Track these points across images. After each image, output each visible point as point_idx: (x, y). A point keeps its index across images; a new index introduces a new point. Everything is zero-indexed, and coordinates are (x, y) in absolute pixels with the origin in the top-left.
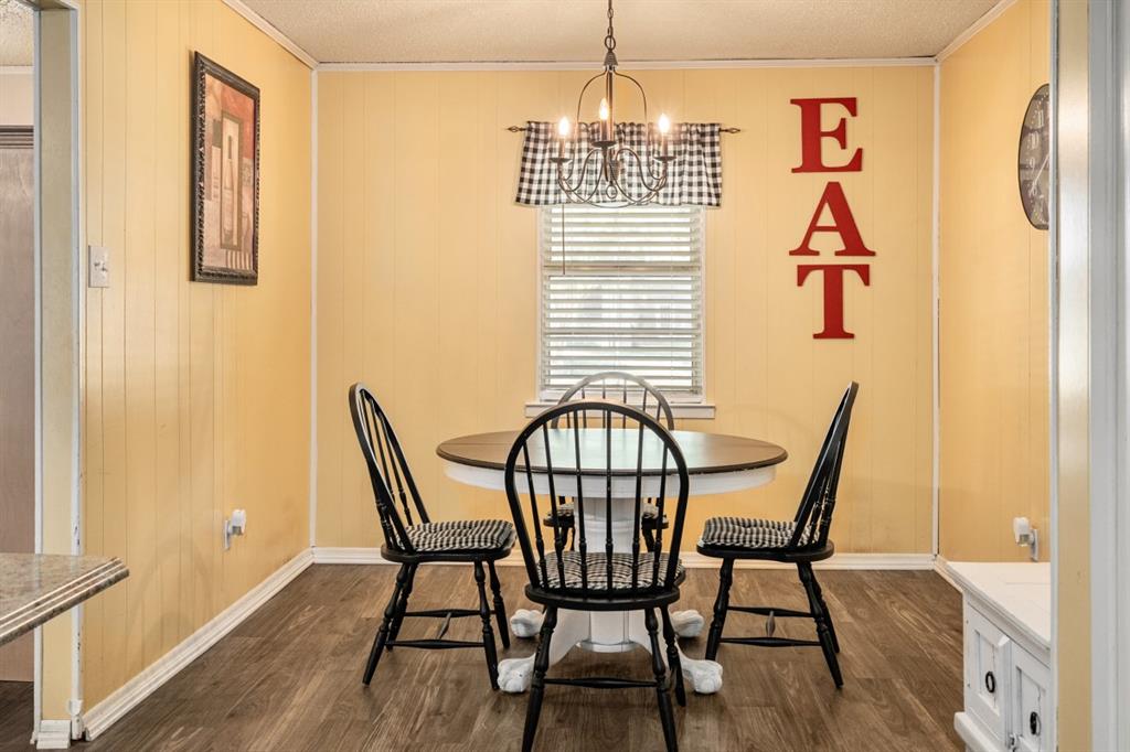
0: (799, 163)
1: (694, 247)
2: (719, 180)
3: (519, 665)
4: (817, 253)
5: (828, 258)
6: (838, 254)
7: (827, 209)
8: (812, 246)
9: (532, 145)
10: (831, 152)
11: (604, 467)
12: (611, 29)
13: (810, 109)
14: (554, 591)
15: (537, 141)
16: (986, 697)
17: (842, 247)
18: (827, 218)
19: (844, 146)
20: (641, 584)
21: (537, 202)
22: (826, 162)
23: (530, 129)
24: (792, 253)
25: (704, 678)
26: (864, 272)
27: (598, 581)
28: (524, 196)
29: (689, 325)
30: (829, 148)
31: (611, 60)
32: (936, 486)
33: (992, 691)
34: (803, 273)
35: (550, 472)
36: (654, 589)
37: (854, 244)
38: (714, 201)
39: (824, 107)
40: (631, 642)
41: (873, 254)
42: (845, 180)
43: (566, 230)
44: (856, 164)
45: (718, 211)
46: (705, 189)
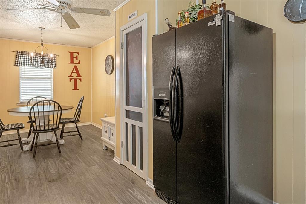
0: (70, 62)
1: (51, 75)
2: (56, 64)
3: (27, 146)
4: (73, 77)
5: (75, 77)
6: (76, 77)
7: (74, 69)
8: (72, 75)
9: (18, 55)
10: (75, 61)
11: (48, 110)
12: (42, 39)
13: (72, 54)
14: (38, 131)
15: (19, 54)
16: (106, 134)
17: (77, 76)
18: (75, 71)
19: (77, 60)
20: (54, 128)
21: (19, 66)
22: (74, 62)
23: (18, 52)
24: (69, 76)
25: (61, 142)
26: (80, 80)
27: (42, 128)
28: (16, 64)
29: (50, 88)
30: (75, 60)
31: (42, 44)
32: (92, 111)
33: (106, 133)
34: (71, 80)
35: (34, 112)
36: (56, 128)
37: (79, 75)
38: (55, 67)
39: (74, 53)
40: (47, 140)
41: (82, 77)
42: (77, 65)
43: (25, 71)
44: (79, 63)
45: (56, 69)
46: (53, 65)
